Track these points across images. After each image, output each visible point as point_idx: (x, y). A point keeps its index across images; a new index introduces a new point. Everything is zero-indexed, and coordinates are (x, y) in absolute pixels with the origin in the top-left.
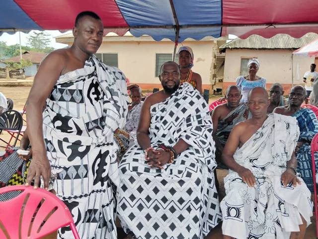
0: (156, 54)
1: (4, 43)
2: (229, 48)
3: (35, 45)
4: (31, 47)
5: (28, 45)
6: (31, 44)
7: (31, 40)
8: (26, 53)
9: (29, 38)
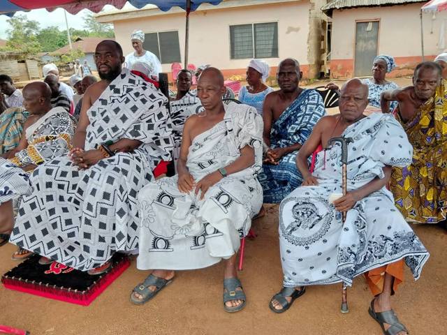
0: (230, 27)
1: (56, 29)
2: (335, 8)
3: (95, 27)
4: (90, 31)
5: (86, 29)
6: (90, 26)
7: (90, 21)
8: (79, 39)
9: (86, 18)
